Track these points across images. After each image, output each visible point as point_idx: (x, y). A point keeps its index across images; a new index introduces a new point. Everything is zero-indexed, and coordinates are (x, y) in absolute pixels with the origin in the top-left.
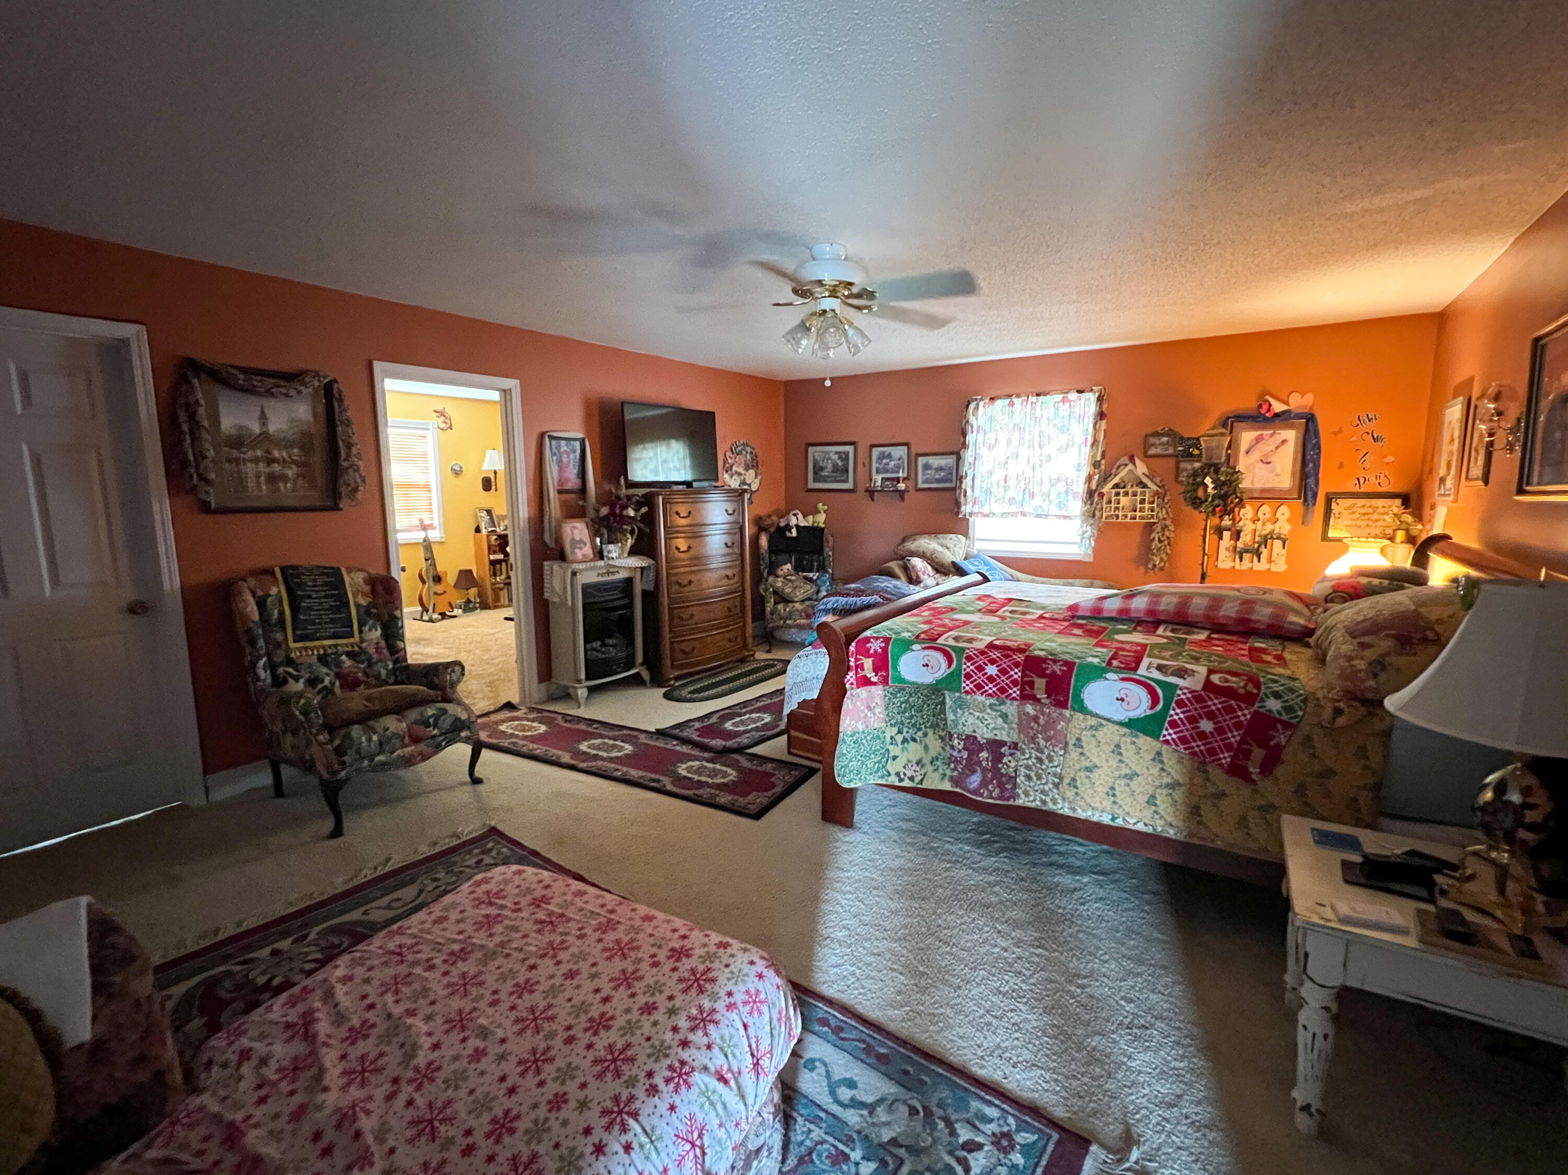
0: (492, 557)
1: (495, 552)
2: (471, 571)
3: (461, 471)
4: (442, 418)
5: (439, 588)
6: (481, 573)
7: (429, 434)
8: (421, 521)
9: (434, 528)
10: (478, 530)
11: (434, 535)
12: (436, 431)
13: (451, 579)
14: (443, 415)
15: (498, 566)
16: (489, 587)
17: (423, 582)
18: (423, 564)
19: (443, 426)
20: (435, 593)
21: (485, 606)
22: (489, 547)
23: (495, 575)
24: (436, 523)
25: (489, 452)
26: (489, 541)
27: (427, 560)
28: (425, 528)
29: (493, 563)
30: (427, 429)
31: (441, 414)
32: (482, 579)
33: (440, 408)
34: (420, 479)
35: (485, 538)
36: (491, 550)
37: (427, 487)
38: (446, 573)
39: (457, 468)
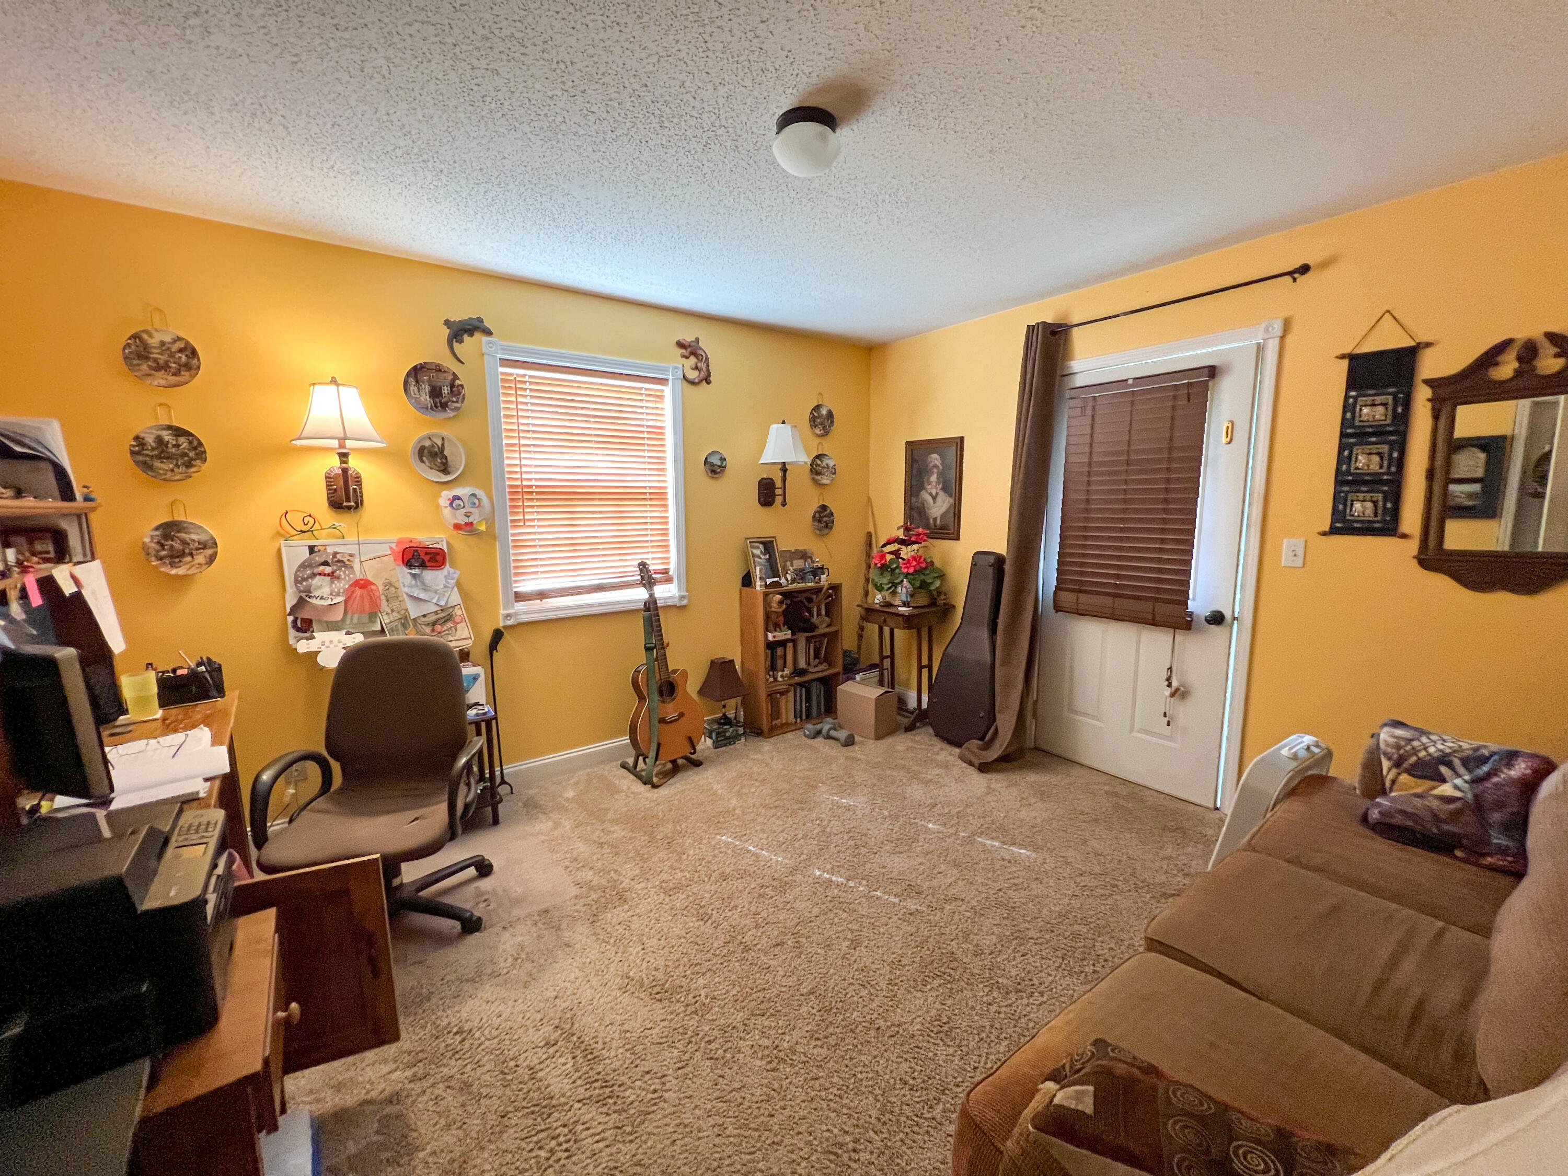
0: (770, 637)
1: (777, 626)
2: (732, 662)
3: (723, 467)
4: (693, 360)
5: (670, 710)
6: (751, 666)
7: (667, 391)
8: (643, 566)
9: (669, 580)
10: (747, 581)
11: (665, 592)
12: (679, 383)
13: (692, 687)
14: (694, 354)
15: (780, 651)
16: (763, 694)
17: (641, 698)
18: (642, 657)
19: (693, 375)
20: (662, 721)
21: (755, 730)
22: (767, 616)
23: (773, 668)
24: (672, 567)
25: (774, 427)
26: (767, 604)
27: (648, 649)
28: (647, 579)
29: (771, 646)
30: (663, 381)
31: (690, 349)
32: (751, 675)
33: (689, 338)
34: (650, 481)
35: (761, 598)
36: (770, 623)
37: (659, 496)
38: (685, 674)
39: (715, 460)
